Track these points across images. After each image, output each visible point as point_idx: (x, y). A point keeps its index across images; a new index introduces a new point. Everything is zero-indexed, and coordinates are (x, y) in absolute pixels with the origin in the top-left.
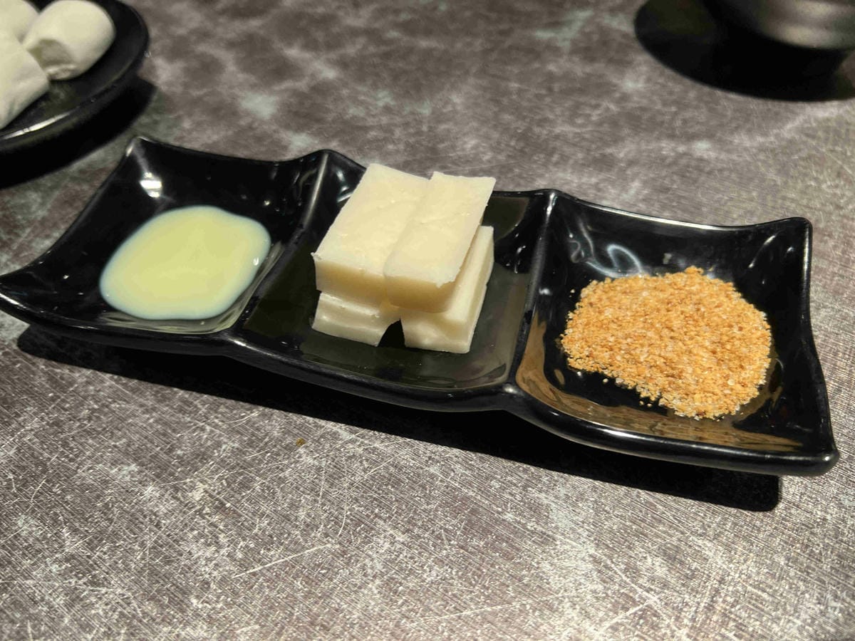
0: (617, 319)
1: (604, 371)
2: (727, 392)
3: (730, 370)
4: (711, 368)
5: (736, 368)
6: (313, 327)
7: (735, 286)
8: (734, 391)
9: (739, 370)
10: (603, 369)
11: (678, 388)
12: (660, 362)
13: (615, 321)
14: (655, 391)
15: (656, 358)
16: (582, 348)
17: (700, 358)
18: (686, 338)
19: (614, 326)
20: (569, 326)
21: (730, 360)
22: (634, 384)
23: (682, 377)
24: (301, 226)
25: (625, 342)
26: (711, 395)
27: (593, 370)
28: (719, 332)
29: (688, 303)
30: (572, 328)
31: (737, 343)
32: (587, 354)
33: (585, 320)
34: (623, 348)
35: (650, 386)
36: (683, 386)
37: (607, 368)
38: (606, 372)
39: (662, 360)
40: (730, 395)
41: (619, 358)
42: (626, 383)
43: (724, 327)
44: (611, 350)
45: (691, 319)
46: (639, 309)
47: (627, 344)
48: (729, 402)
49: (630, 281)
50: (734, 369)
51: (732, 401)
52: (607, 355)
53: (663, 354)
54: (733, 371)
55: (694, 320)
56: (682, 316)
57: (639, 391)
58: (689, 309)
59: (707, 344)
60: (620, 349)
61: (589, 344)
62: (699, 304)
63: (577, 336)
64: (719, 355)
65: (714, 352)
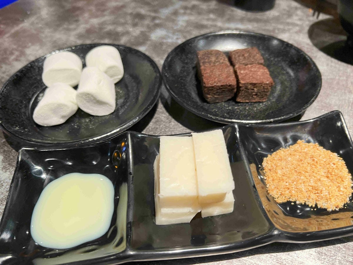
0: (284, 174)
1: (290, 199)
2: (341, 193)
3: (338, 183)
4: (331, 185)
5: (341, 182)
6: (157, 224)
7: (319, 144)
8: (344, 192)
9: (342, 182)
10: (289, 199)
11: (322, 198)
12: (310, 188)
13: (284, 175)
14: (314, 202)
15: (308, 187)
16: (277, 192)
17: (325, 182)
18: (314, 174)
19: (285, 178)
20: (267, 183)
21: (337, 179)
22: (304, 202)
23: (322, 193)
24: (130, 174)
25: (293, 184)
26: (336, 197)
27: (285, 201)
28: (326, 168)
29: (308, 158)
30: (268, 183)
31: (336, 171)
32: (280, 194)
33: (271, 179)
34: (293, 187)
35: (311, 200)
36: (324, 196)
37: (290, 198)
38: (291, 200)
39: (311, 187)
40: (343, 194)
41: (293, 192)
42: (301, 202)
43: (327, 165)
44: (289, 189)
45: (313, 165)
46: (291, 167)
47: (295, 185)
48: (343, 197)
49: (278, 154)
50: (340, 183)
51: (344, 196)
52: (287, 192)
53: (310, 185)
54: (339, 184)
55: (315, 165)
56: (309, 165)
57: (307, 204)
58: (310, 161)
59: (323, 174)
60: (292, 187)
61: (279, 189)
62: (313, 157)
63: (273, 187)
64: (331, 178)
65: (328, 177)
